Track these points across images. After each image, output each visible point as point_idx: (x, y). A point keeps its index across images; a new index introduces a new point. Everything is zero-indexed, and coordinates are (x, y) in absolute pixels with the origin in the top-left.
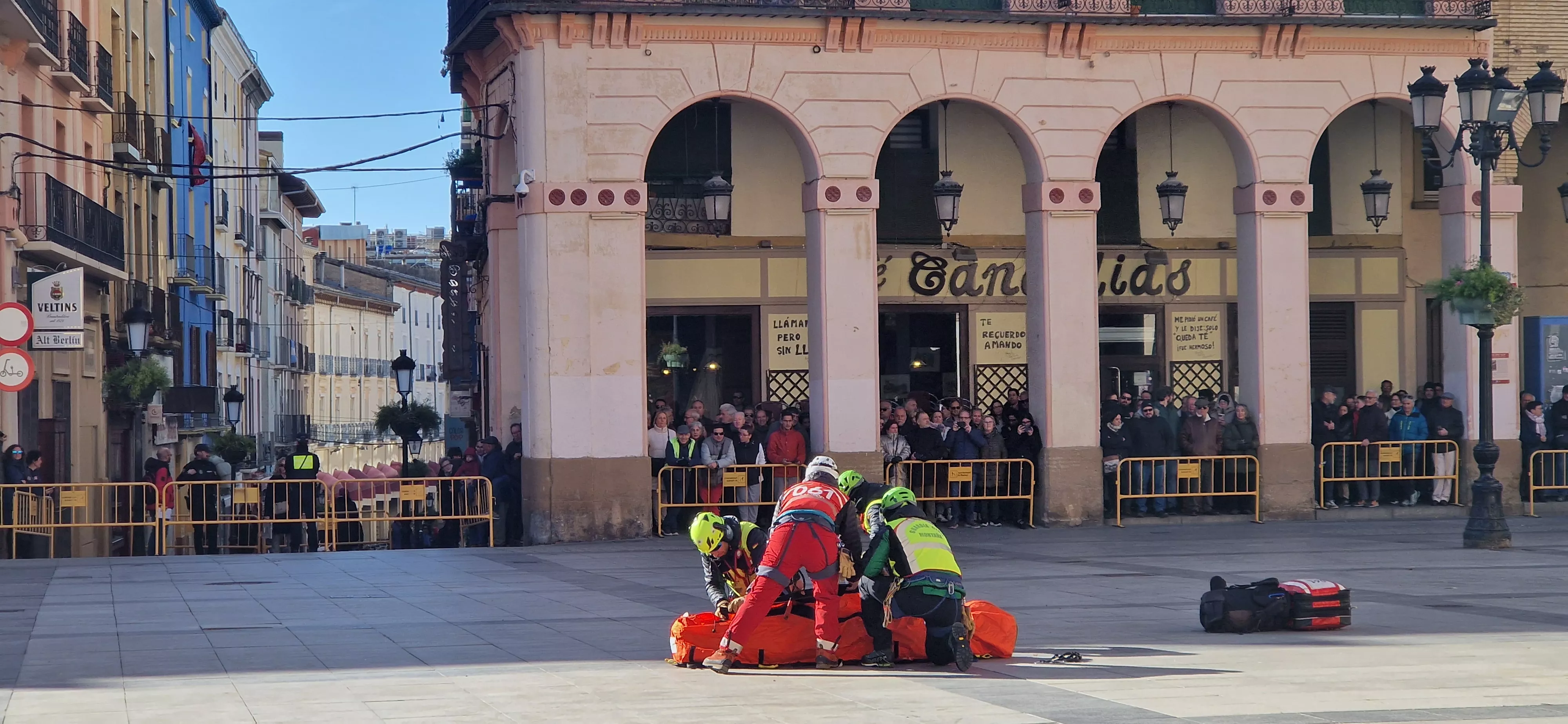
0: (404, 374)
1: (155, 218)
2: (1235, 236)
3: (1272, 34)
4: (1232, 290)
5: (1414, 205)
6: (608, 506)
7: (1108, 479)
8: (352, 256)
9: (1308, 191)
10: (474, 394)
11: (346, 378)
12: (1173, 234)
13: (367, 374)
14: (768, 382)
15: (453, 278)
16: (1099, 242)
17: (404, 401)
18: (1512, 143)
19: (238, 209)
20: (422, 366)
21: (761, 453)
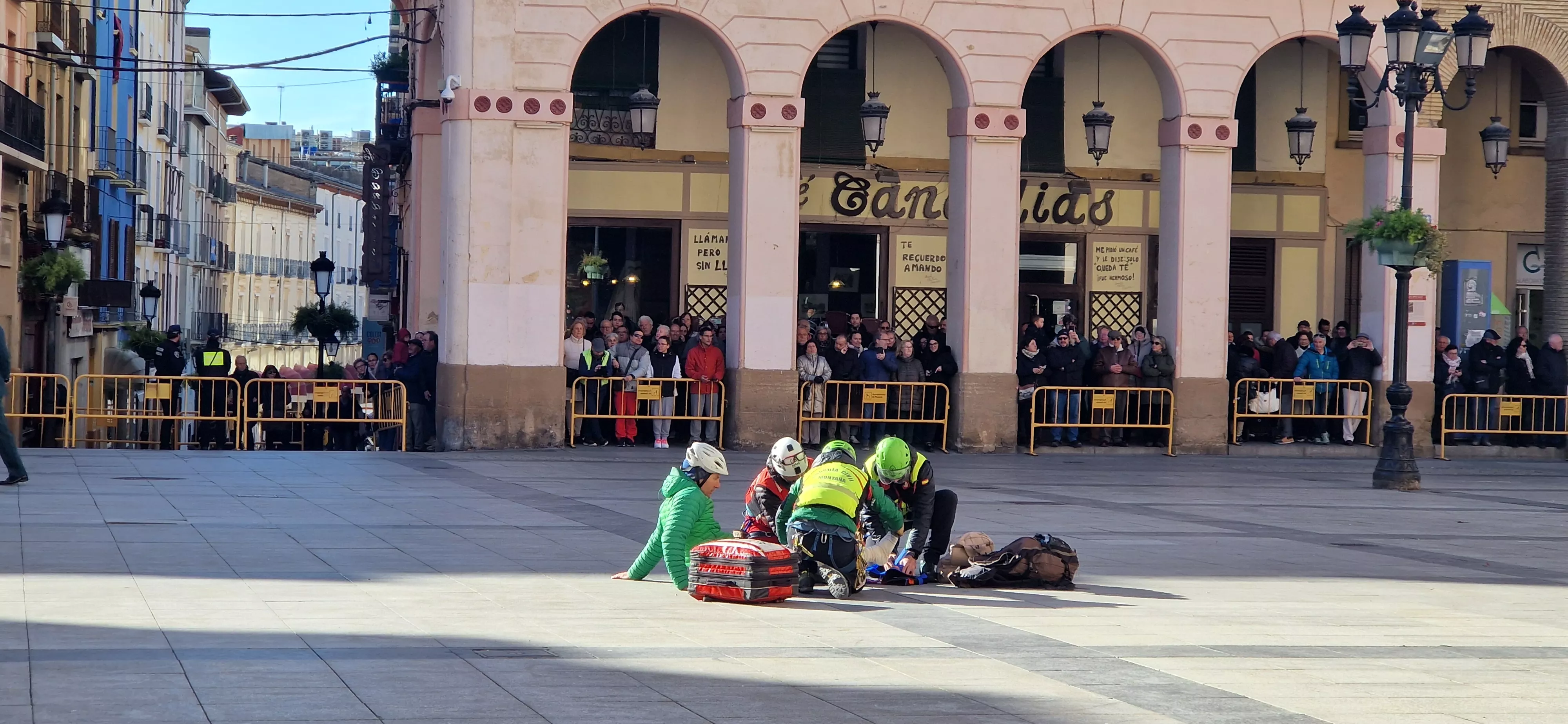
0: (323, 276)
1: (77, 109)
2: (1159, 168)
4: (1154, 222)
5: (1338, 145)
6: (521, 415)
7: (1023, 406)
8: (276, 155)
9: (1233, 126)
10: (392, 297)
11: (266, 278)
12: (1098, 164)
13: (287, 274)
14: (687, 297)
15: (375, 181)
16: (1023, 169)
17: (322, 303)
18: (1437, 86)
19: (162, 104)
20: (343, 269)
21: (677, 367)
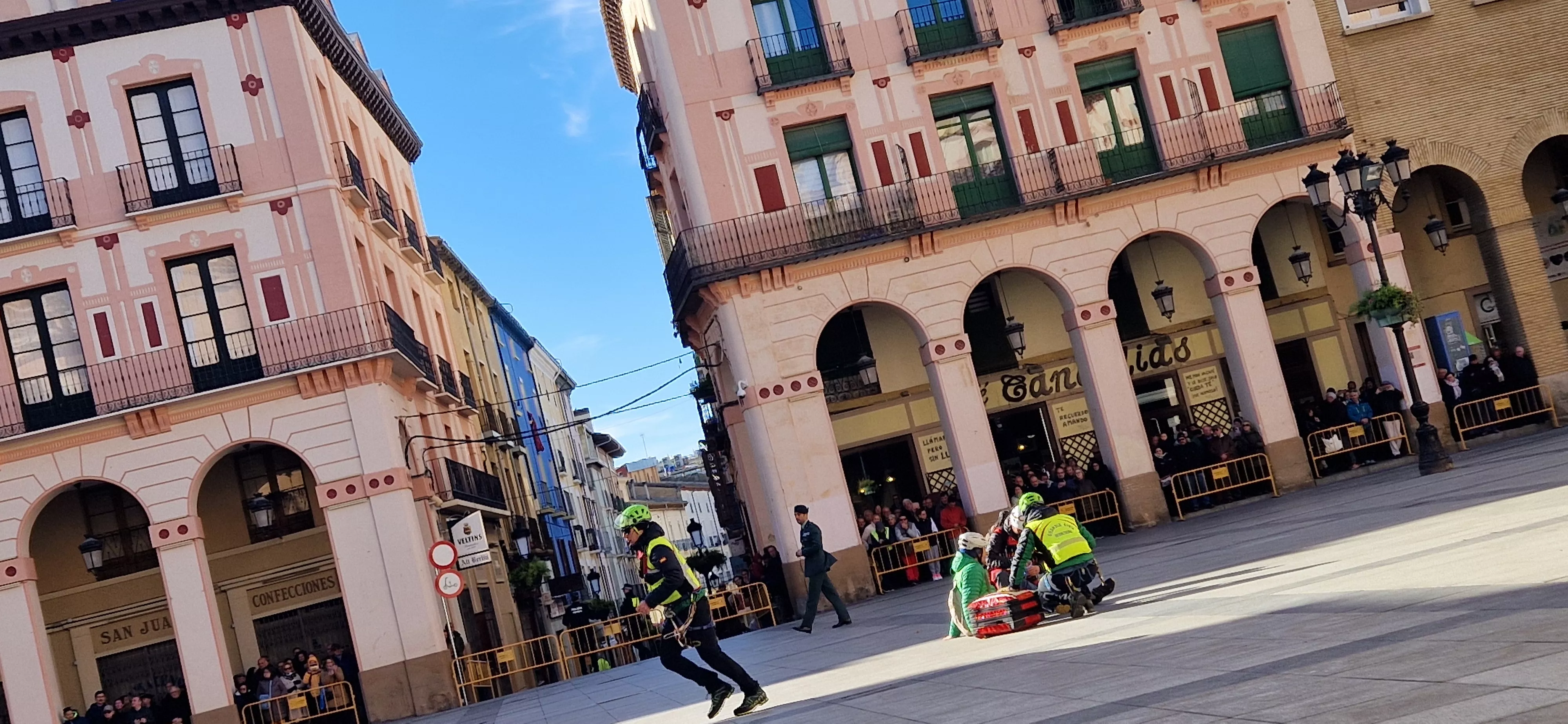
0: (696, 532)
1: (519, 475)
2: (1213, 314)
3: (1203, 175)
4: (1220, 350)
5: (1330, 265)
6: (845, 582)
7: (1167, 490)
9: (1255, 270)
10: (744, 537)
12: (1171, 322)
14: (929, 481)
15: (712, 462)
16: (1122, 340)
17: (700, 552)
18: (1383, 200)
19: (571, 460)
21: (933, 525)
